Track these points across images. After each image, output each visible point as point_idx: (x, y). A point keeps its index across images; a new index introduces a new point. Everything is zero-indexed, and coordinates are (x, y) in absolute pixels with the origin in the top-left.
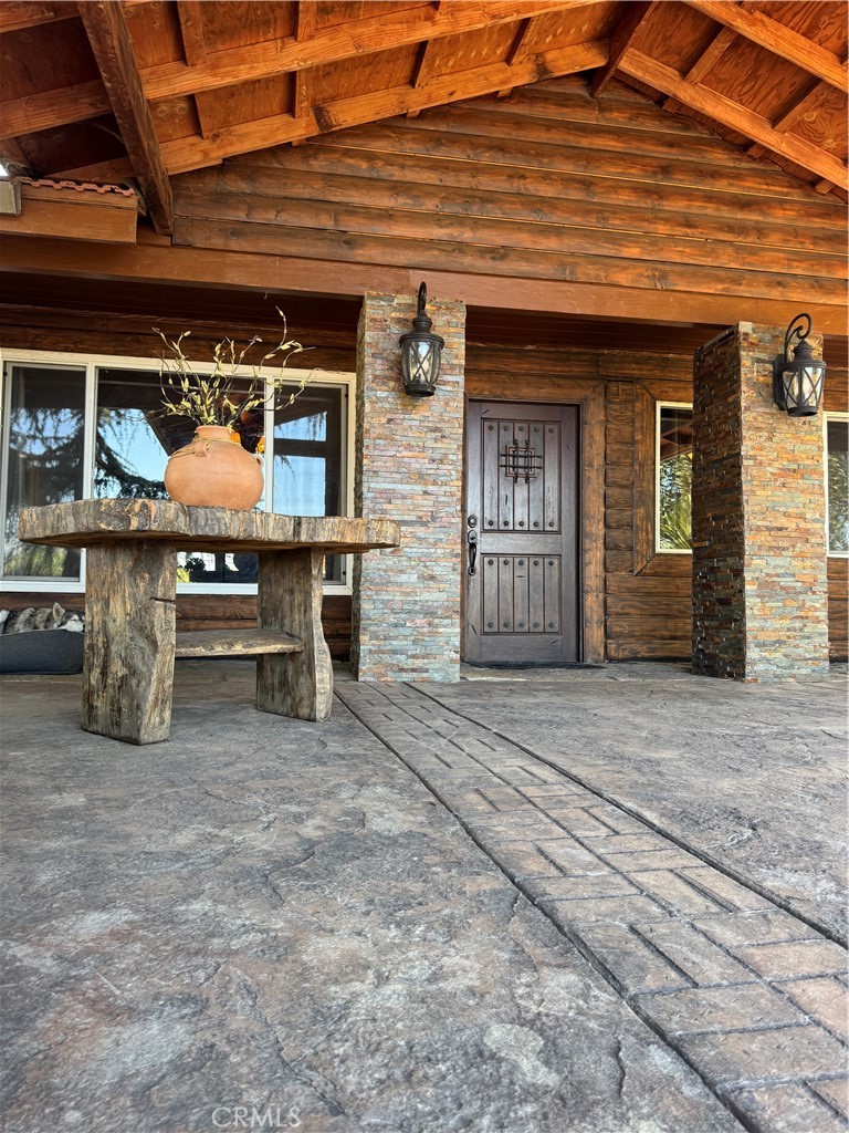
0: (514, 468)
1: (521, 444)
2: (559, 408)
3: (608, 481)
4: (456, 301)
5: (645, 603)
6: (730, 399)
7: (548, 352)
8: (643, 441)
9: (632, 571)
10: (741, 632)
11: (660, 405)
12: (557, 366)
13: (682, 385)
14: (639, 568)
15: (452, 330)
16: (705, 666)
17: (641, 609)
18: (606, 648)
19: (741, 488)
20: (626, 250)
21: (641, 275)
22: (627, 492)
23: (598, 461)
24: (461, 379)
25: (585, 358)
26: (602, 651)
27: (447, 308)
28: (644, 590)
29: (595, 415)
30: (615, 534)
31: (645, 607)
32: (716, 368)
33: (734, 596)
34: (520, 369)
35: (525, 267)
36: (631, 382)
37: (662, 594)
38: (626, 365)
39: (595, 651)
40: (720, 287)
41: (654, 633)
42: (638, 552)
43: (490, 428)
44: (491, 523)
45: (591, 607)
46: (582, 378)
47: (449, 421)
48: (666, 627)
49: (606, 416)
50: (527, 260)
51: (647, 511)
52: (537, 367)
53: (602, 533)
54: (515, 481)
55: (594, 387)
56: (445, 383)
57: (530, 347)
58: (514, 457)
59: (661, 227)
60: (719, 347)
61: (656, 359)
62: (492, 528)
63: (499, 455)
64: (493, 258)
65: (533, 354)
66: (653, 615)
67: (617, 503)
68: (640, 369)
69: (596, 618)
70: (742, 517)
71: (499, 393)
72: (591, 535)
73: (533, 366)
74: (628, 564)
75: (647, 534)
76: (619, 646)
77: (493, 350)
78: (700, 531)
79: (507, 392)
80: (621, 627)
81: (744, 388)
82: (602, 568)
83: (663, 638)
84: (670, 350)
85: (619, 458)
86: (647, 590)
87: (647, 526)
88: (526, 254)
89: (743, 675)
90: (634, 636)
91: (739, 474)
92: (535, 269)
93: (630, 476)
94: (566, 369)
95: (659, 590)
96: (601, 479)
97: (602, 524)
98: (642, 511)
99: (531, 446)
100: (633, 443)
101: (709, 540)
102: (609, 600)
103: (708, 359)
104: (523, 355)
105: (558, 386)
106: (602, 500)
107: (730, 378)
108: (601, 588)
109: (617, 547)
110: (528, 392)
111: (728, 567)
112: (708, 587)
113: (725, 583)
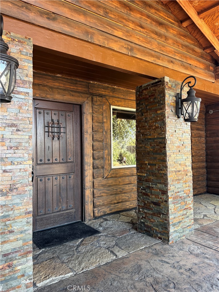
0: (52, 133)
1: (56, 122)
2: (72, 105)
3: (94, 139)
4: (26, 38)
5: (108, 190)
6: (159, 112)
7: (67, 79)
8: (106, 122)
9: (103, 177)
10: (166, 220)
11: (112, 107)
12: (71, 86)
13: (119, 99)
14: (106, 175)
15: (23, 57)
16: (145, 230)
17: (107, 193)
18: (94, 213)
19: (166, 154)
20: (116, 32)
21: (123, 46)
22: (101, 143)
23: (90, 131)
24: (31, 91)
25: (83, 84)
26: (92, 215)
27: (19, 41)
28: (108, 185)
29: (87, 110)
30: (97, 162)
31: (108, 192)
32: (150, 96)
33: (162, 202)
34: (54, 85)
35: (66, 29)
36: (102, 96)
37: (114, 185)
38: (99, 89)
39: (90, 215)
40: (153, 59)
41: (111, 203)
42: (105, 169)
43: (40, 113)
44: (41, 160)
45: (88, 195)
46: (82, 93)
47: (22, 120)
48: (116, 199)
49: (92, 111)
50: (68, 25)
51: (108, 152)
52: (62, 85)
53: (92, 162)
54: (53, 139)
55: (88, 98)
56: (19, 93)
57: (59, 75)
58: (52, 127)
59: (131, 24)
60: (152, 87)
61: (110, 88)
62: (42, 162)
63: (45, 127)
64: (48, 18)
65: (60, 79)
66: (111, 195)
67: (98, 148)
68: (105, 92)
69: (90, 200)
70: (166, 167)
71: (44, 96)
72: (88, 163)
73: (61, 85)
74: (102, 175)
75: (109, 161)
76: (99, 210)
77: (40, 74)
78: (141, 168)
79: (48, 96)
80: (99, 202)
81: (167, 108)
82: (92, 177)
83: (115, 204)
84: (115, 85)
85: (98, 129)
86: (109, 185)
87: (109, 157)
88: (67, 21)
89: (168, 241)
90: (104, 205)
91: (165, 147)
92: (73, 31)
93: (102, 137)
94: (75, 88)
95: (113, 184)
96: (91, 138)
97: (92, 158)
98: (107, 152)
99: (60, 122)
100: (103, 123)
101: (146, 173)
102: (95, 191)
103: (145, 92)
104: (55, 79)
105: (72, 95)
106: (92, 148)
107: (158, 102)
108: (92, 186)
109: (98, 168)
110: (58, 97)
111: (158, 188)
112: (146, 194)
113: (157, 196)
